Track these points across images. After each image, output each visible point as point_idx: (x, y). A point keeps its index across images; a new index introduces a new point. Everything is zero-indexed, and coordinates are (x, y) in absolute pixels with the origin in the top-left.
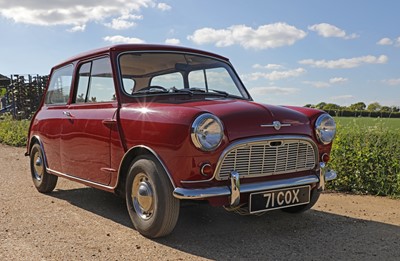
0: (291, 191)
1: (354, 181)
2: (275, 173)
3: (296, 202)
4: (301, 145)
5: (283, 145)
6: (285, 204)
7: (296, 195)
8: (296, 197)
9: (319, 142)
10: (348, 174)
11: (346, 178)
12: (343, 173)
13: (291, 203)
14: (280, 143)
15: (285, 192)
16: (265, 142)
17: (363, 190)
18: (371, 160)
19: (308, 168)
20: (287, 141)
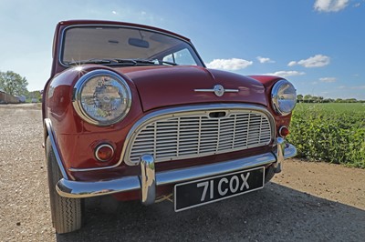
0: (239, 175)
1: (307, 148)
2: (217, 152)
3: (245, 189)
4: (253, 116)
5: (227, 117)
6: (229, 193)
7: (245, 180)
8: (245, 183)
9: (276, 113)
10: (302, 143)
11: (300, 146)
12: (297, 141)
13: (239, 191)
14: (224, 114)
15: (229, 178)
16: (202, 112)
17: (317, 158)
18: (323, 130)
19: (263, 144)
20: (233, 111)
